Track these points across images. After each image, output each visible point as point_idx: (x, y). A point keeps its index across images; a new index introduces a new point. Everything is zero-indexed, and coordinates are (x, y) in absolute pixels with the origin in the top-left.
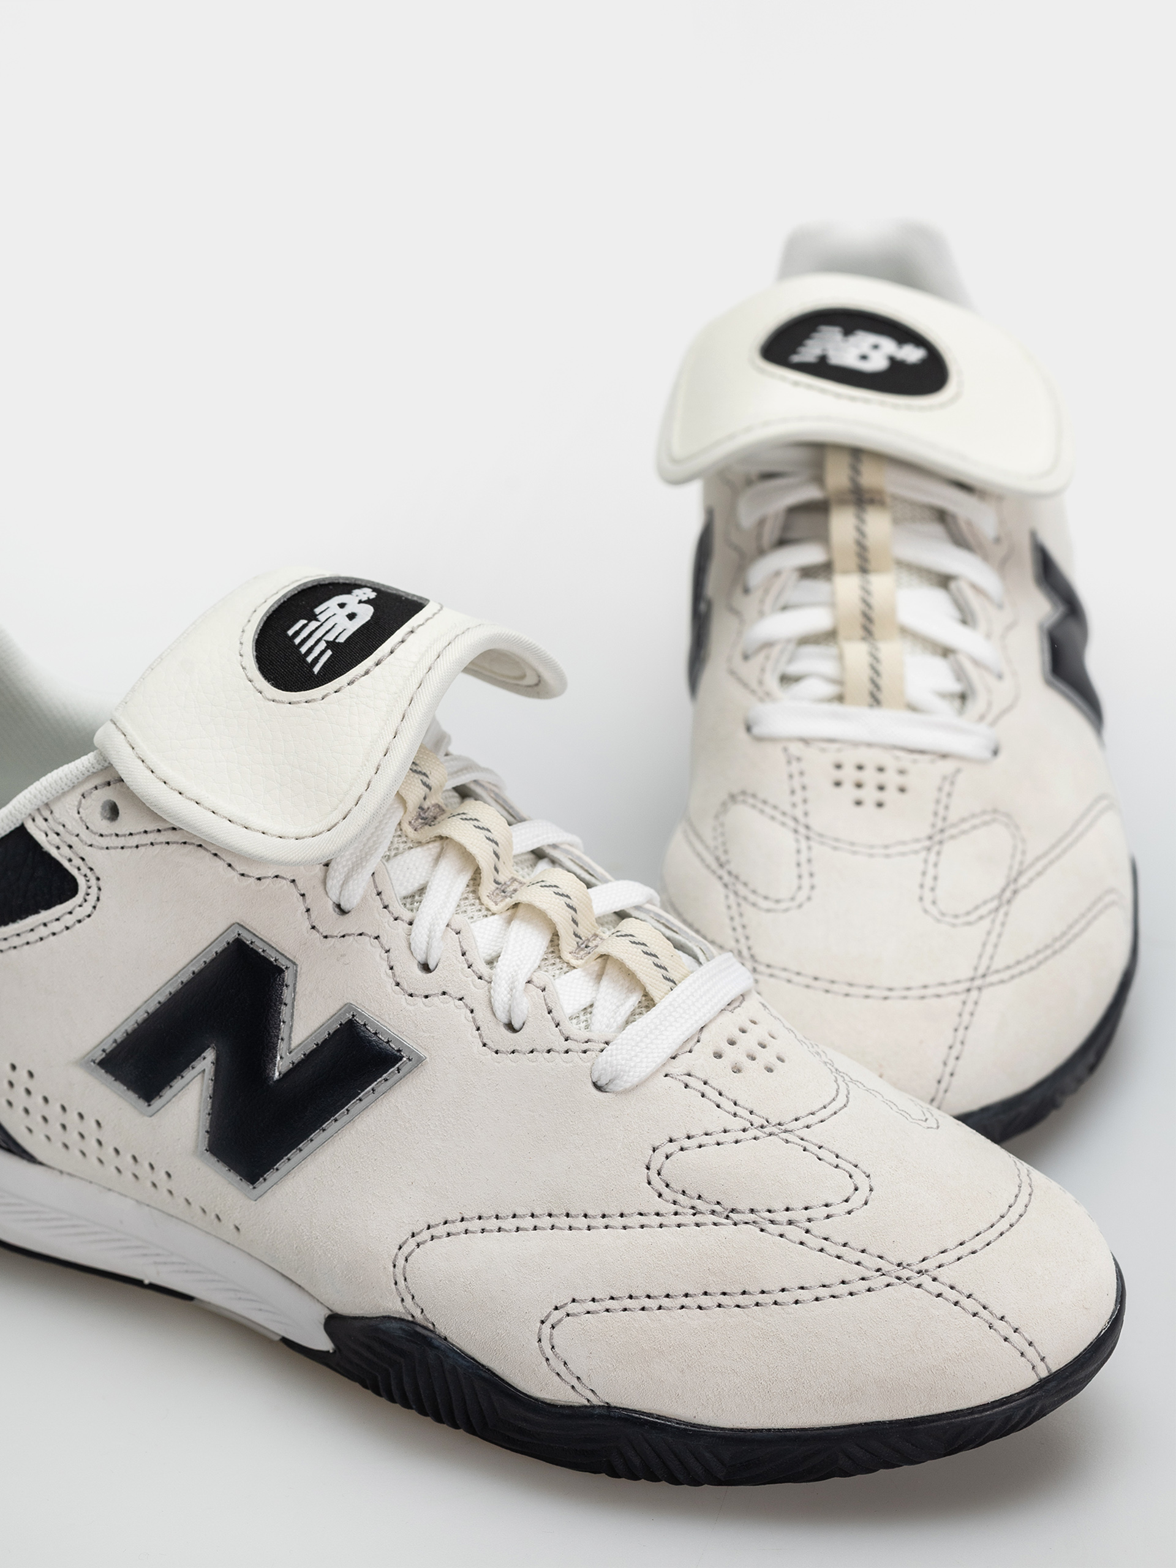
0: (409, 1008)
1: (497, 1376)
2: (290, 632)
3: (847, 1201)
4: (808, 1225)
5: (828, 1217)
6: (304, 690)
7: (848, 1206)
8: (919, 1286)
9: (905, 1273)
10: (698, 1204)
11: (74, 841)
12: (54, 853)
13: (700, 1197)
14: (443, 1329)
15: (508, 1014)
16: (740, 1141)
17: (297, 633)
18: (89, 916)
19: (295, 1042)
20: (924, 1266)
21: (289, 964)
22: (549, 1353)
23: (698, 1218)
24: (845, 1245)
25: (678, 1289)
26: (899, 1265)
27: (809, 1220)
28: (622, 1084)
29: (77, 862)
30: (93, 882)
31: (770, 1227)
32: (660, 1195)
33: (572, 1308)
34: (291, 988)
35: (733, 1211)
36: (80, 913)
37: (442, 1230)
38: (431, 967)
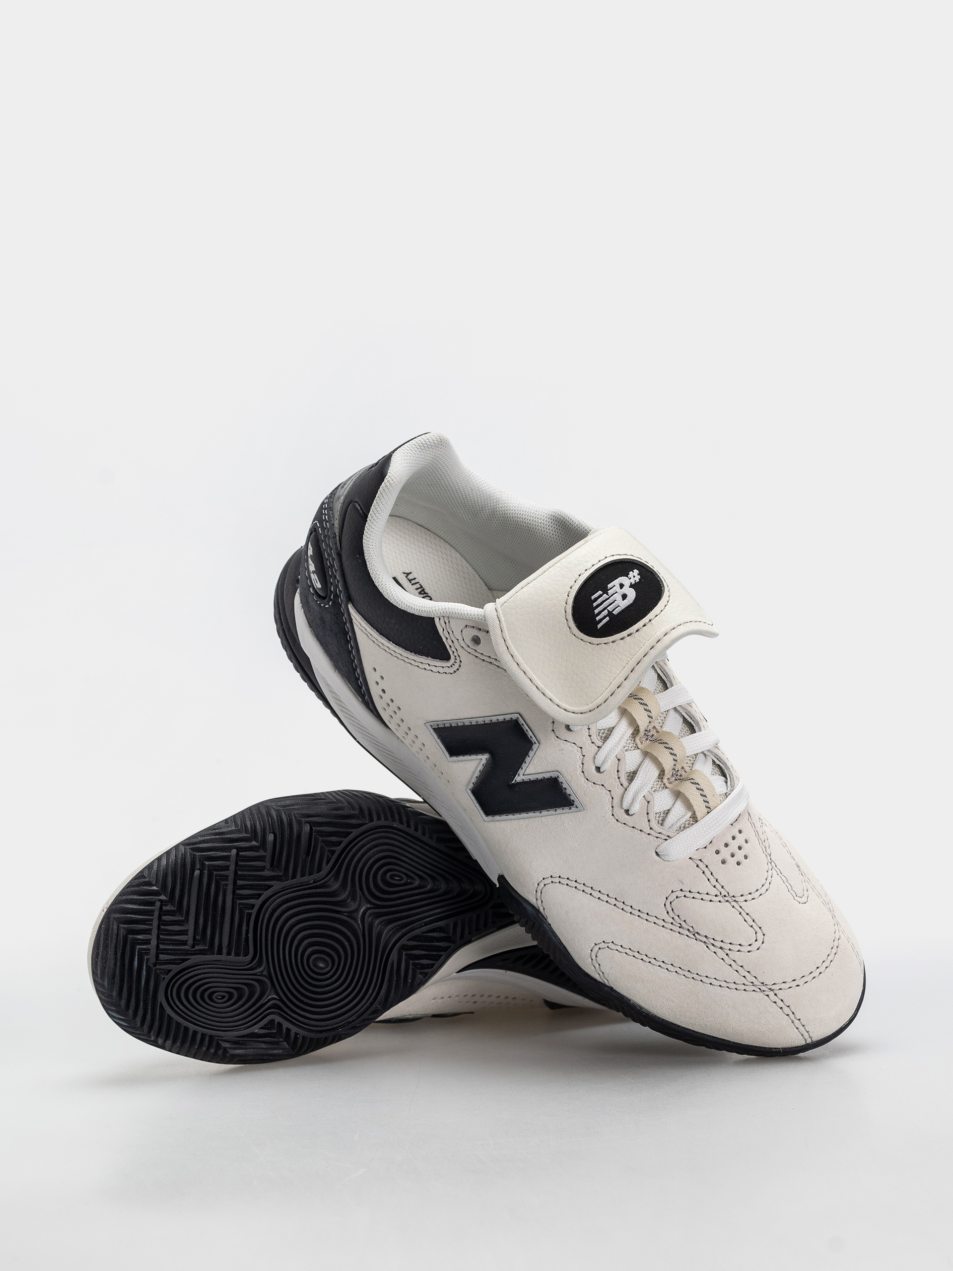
0: (585, 785)
1: (568, 951)
2: (593, 597)
3: (750, 945)
4: (728, 952)
5: (739, 951)
6: (591, 637)
7: (749, 948)
8: (767, 995)
9: (763, 988)
10: (683, 924)
11: (455, 641)
12: (444, 639)
13: (685, 921)
14: (549, 921)
15: (629, 805)
16: (713, 901)
17: (596, 599)
18: (451, 673)
19: (527, 772)
20: (773, 987)
21: (537, 742)
22: (594, 957)
23: (681, 930)
24: (742, 966)
25: (660, 958)
26: (762, 983)
27: (730, 950)
28: (667, 858)
29: (453, 649)
30: (458, 661)
31: (711, 947)
32: (667, 913)
33: (611, 945)
34: (534, 752)
35: (697, 933)
36: (447, 670)
37: (565, 881)
38: (601, 771)
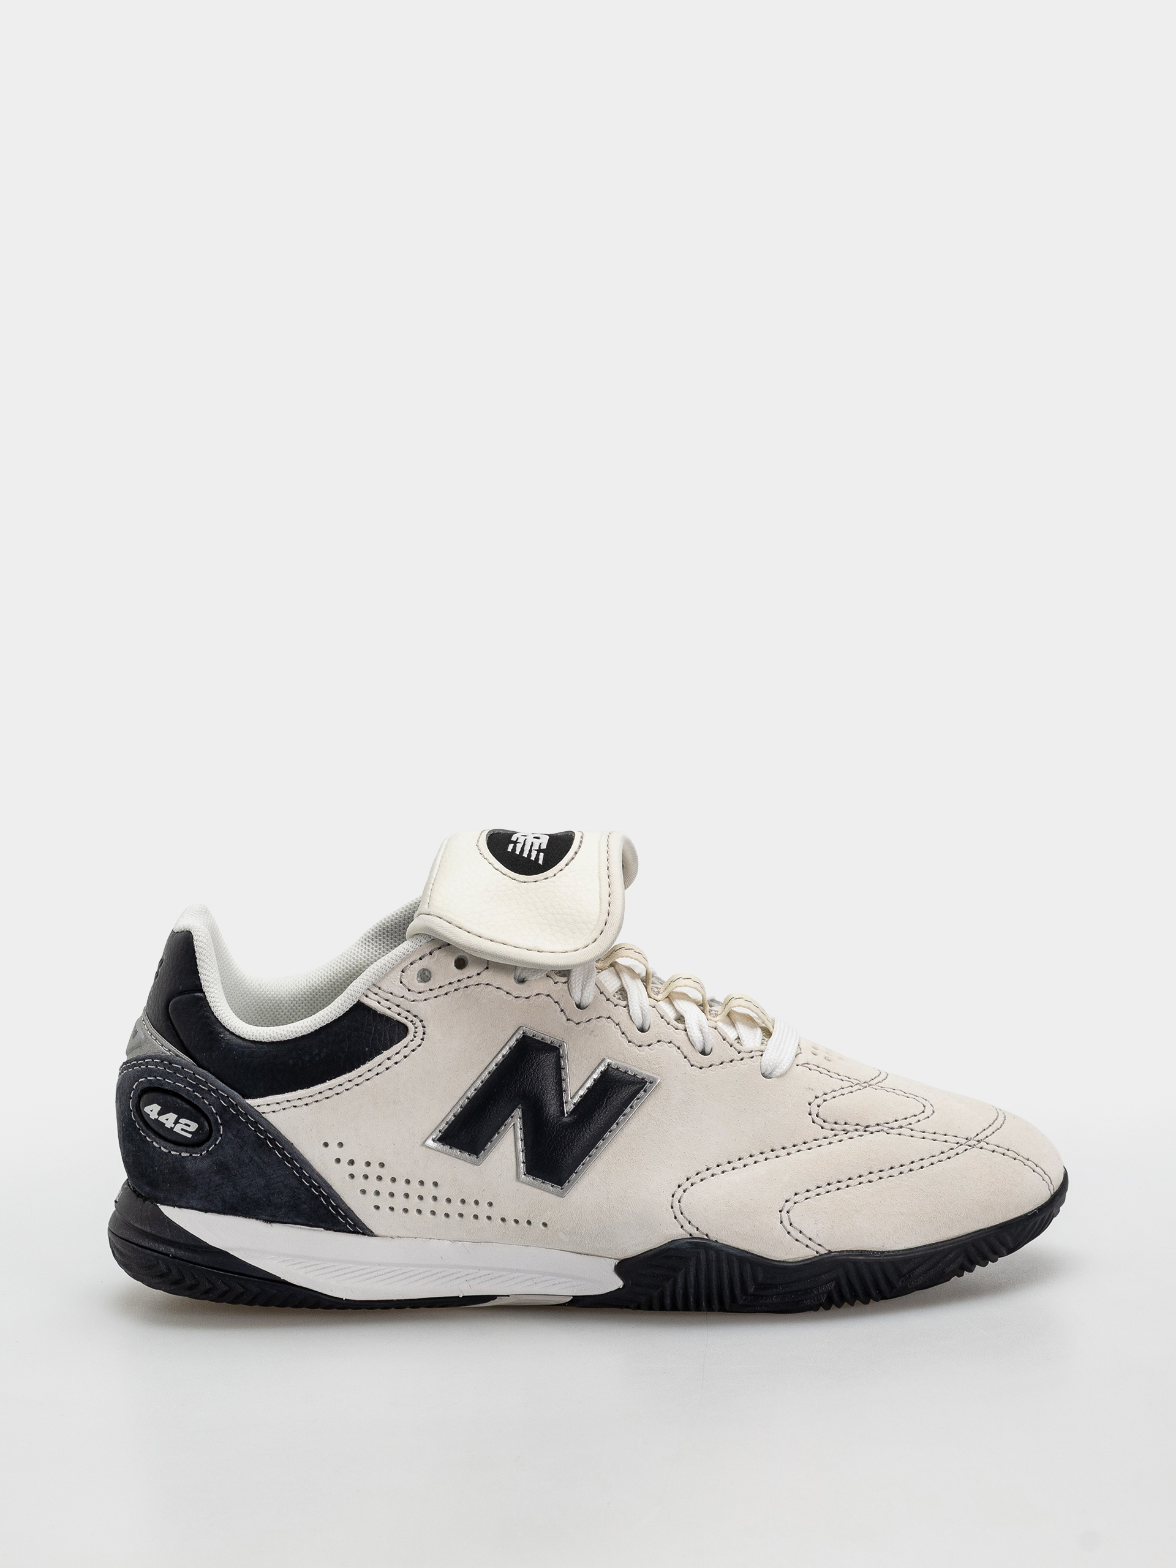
0: (641, 1053)
2: (509, 850)
3: (923, 1112)
4: (911, 1127)
5: (918, 1121)
6: (542, 873)
7: (925, 1115)
8: (981, 1148)
9: (971, 1143)
10: (846, 1127)
11: (400, 1001)
12: (388, 1013)
13: (845, 1124)
14: (713, 1236)
15: (702, 1044)
16: (852, 1092)
17: (514, 849)
18: (419, 1046)
20: (980, 1138)
21: (561, 1044)
22: (789, 1229)
23: (849, 1135)
24: (935, 1133)
25: (854, 1174)
26: (966, 1139)
27: (910, 1124)
28: (778, 1072)
29: (405, 1014)
30: (418, 1024)
31: (891, 1131)
32: (822, 1128)
33: (796, 1199)
34: (565, 1058)
35: (867, 1127)
36: (413, 1045)
37: (697, 1178)
38: (646, 1028)
